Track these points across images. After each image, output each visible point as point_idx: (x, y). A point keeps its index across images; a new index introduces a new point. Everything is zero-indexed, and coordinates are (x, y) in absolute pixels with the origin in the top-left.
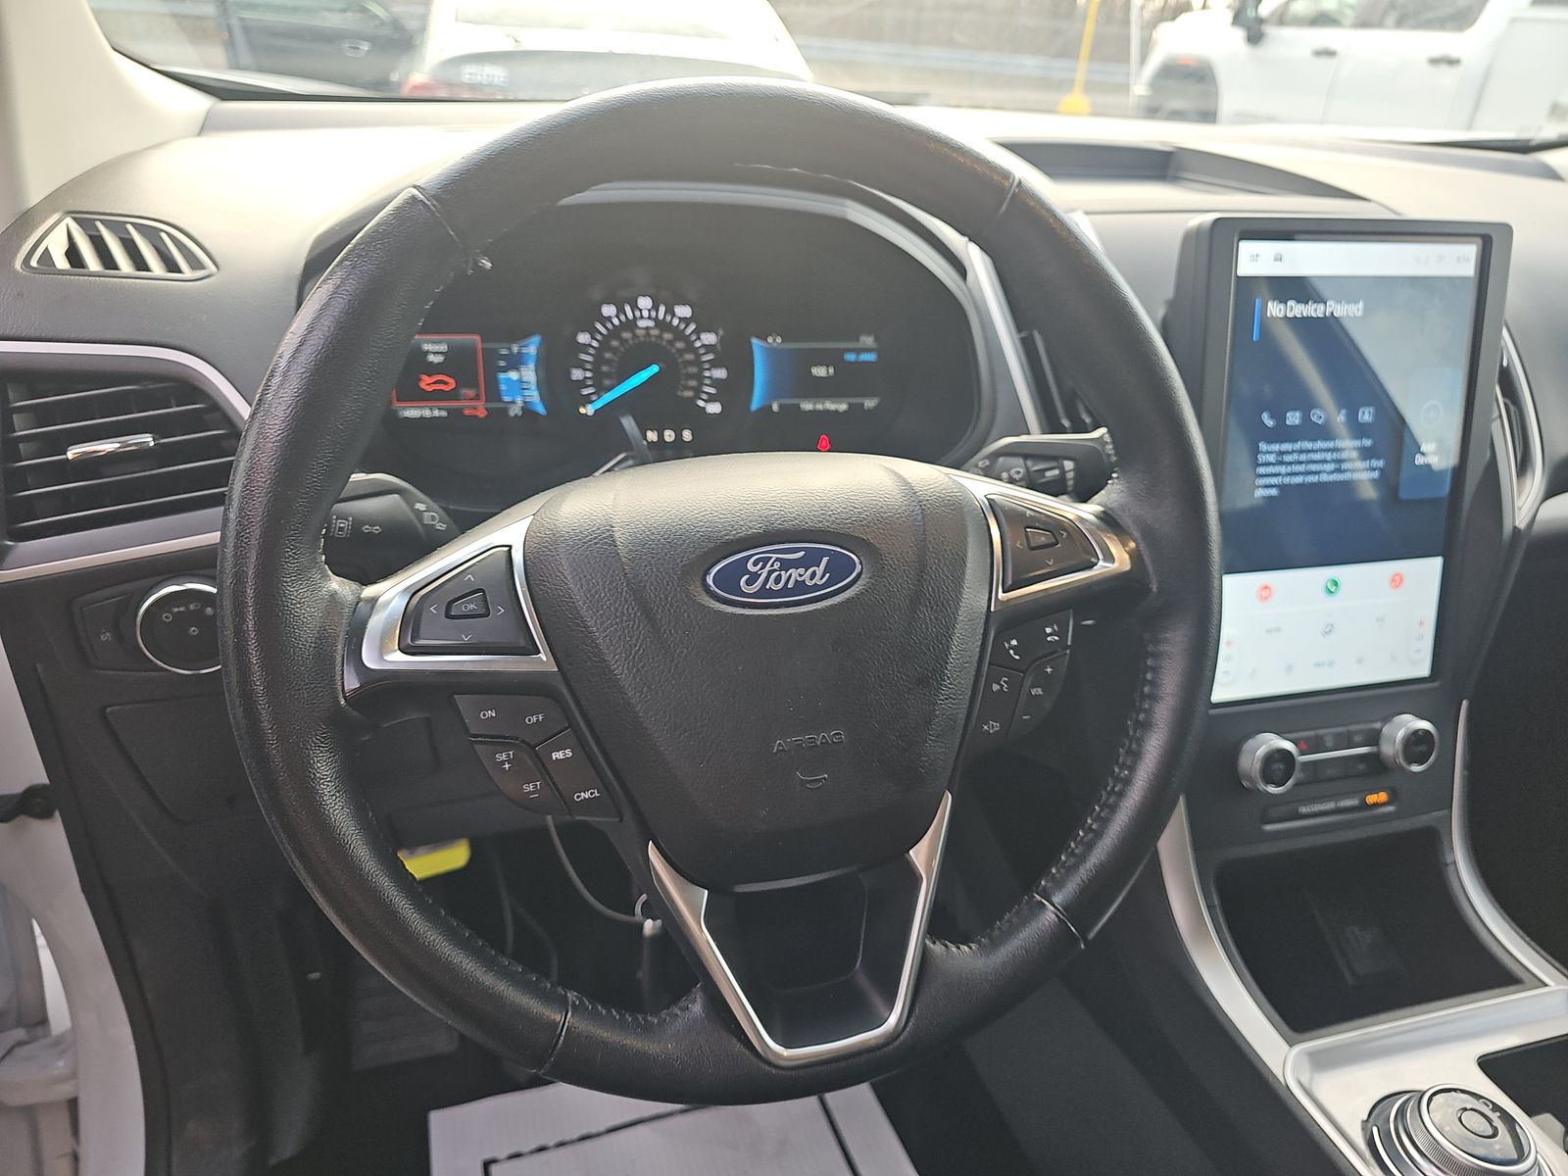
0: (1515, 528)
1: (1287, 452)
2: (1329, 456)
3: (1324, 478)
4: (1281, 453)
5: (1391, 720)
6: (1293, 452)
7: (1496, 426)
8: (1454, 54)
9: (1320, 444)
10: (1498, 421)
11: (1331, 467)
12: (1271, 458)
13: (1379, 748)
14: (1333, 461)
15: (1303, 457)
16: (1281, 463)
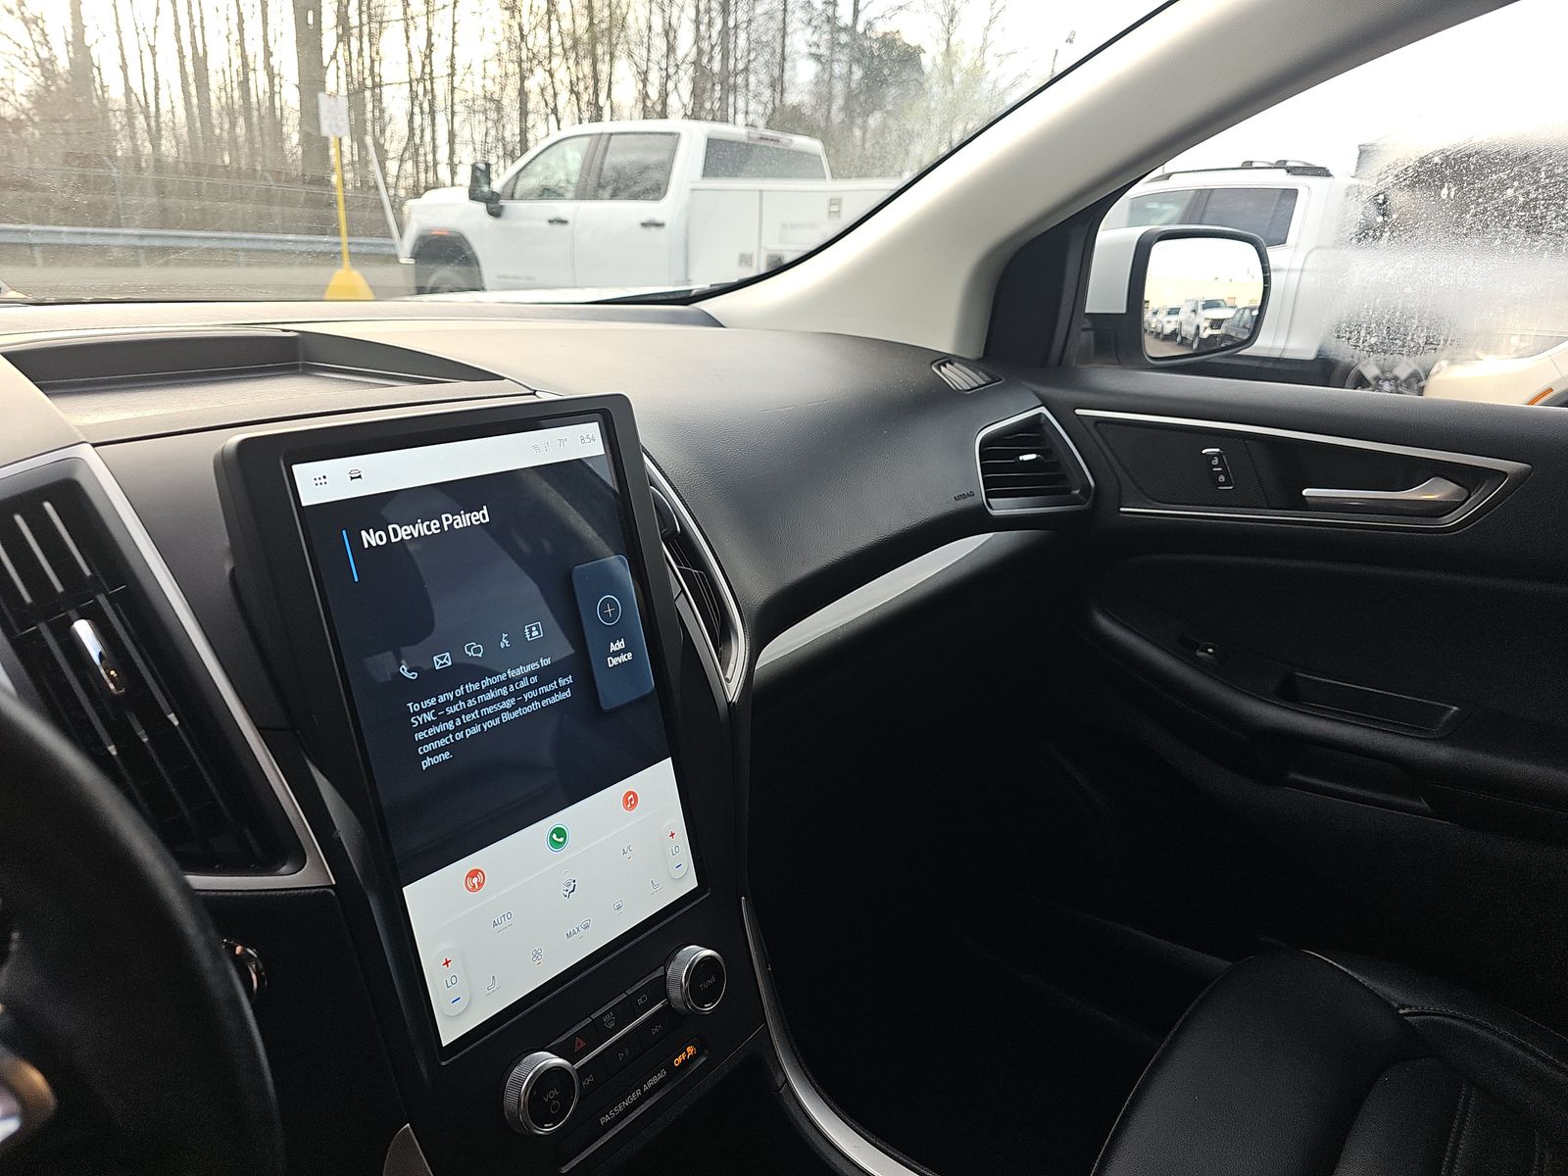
0: (729, 704)
1: (448, 703)
2: (504, 691)
3: (506, 717)
4: (439, 707)
5: (673, 959)
6: (456, 700)
7: (681, 603)
8: (659, 219)
9: (487, 682)
10: (682, 595)
11: (509, 703)
12: (429, 717)
13: (669, 1000)
14: (510, 695)
15: (471, 703)
16: (446, 718)
